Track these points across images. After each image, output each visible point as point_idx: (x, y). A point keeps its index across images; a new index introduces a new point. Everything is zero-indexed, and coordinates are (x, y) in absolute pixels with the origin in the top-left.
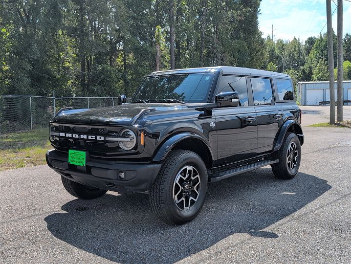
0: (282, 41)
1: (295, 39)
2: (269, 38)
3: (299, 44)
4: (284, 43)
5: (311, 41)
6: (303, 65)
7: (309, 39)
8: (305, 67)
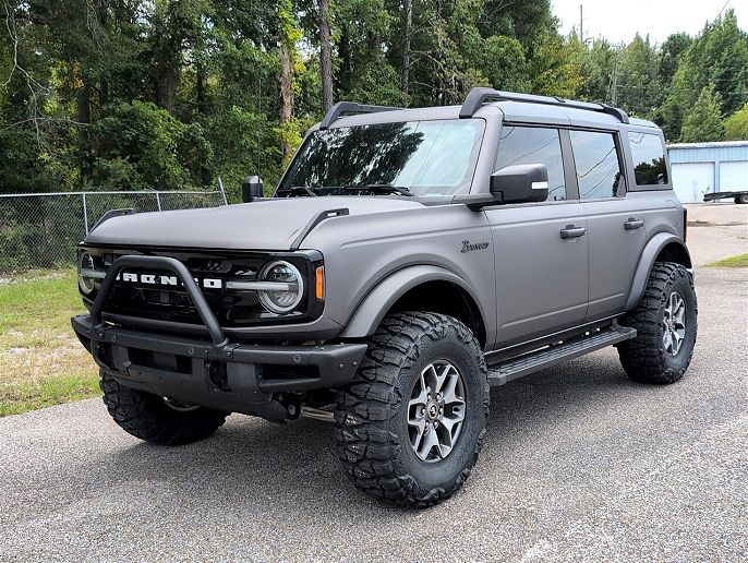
0: (605, 46)
1: (638, 38)
2: (575, 37)
3: (648, 51)
4: (611, 49)
5: (676, 45)
6: (659, 105)
7: (672, 38)
8: (663, 109)
